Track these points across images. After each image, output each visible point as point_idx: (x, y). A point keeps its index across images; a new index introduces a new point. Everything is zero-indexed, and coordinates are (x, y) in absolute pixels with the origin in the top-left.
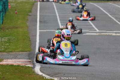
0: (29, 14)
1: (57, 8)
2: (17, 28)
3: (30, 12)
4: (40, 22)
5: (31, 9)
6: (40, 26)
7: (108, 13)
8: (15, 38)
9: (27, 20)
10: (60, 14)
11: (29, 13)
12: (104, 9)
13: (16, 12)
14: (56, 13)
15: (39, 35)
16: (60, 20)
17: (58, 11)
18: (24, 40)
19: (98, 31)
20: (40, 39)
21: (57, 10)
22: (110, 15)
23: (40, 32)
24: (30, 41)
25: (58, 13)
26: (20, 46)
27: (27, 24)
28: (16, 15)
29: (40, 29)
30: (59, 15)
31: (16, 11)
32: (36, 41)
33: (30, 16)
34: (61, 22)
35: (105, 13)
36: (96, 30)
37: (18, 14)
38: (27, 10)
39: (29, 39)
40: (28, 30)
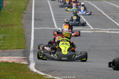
0: (24, 11)
2: (12, 25)
3: (25, 9)
4: (35, 19)
5: (26, 7)
6: (34, 24)
7: (102, 11)
8: (10, 35)
9: (22, 18)
10: (55, 12)
11: (24, 10)
12: (98, 7)
13: (11, 10)
14: (50, 11)
15: (34, 33)
16: (55, 18)
17: (52, 9)
18: (19, 37)
19: (92, 28)
20: (34, 37)
21: (52, 7)
22: (105, 12)
23: (34, 29)
24: (25, 38)
25: (53, 11)
26: (15, 43)
27: (22, 21)
28: (11, 13)
29: (35, 27)
30: (53, 13)
31: (11, 8)
32: (31, 39)
33: (25, 13)
34: (55, 20)
35: (99, 11)
36: (90, 28)
37: (13, 11)
38: (22, 8)
39: (23, 37)
40: (23, 28)
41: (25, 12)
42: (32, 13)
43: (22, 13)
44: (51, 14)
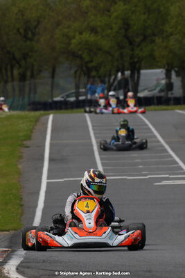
0: (24, 142)
1: (93, 126)
3: (29, 138)
4: (51, 160)
5: (32, 132)
6: (49, 170)
9: (21, 157)
11: (25, 140)
14: (90, 138)
15: (46, 192)
16: (100, 153)
17: (95, 134)
20: (45, 202)
21: (93, 129)
23: (48, 183)
24: (22, 205)
27: (20, 167)
29: (48, 178)
30: (97, 143)
32: (36, 206)
33: (27, 147)
34: (101, 159)
38: (21, 134)
39: (18, 202)
40: (19, 182)
41: (28, 143)
42: (44, 146)
43: (20, 145)
44: (92, 145)
